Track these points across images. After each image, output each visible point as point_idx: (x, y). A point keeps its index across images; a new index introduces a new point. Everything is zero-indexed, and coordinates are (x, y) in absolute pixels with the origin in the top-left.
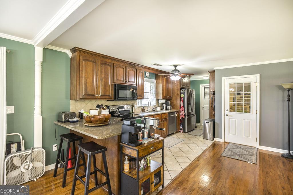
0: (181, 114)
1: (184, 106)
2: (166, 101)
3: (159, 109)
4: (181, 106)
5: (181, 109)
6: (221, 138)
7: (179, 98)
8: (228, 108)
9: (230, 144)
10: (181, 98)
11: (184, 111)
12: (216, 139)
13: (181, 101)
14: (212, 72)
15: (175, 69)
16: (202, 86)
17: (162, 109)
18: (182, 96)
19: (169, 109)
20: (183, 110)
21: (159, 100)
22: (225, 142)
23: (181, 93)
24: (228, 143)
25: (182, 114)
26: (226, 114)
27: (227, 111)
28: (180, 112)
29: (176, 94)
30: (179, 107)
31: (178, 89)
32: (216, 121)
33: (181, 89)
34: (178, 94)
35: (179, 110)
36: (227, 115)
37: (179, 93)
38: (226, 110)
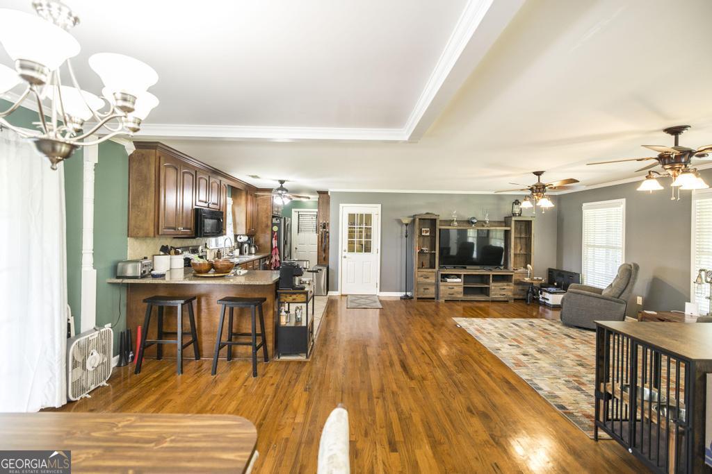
0: (273, 260)
1: (279, 247)
2: (249, 239)
3: (237, 252)
4: (274, 247)
5: (274, 252)
6: (337, 290)
7: (269, 232)
8: (346, 246)
9: (349, 296)
10: (273, 232)
11: (279, 255)
12: (330, 293)
13: (272, 237)
14: (323, 193)
15: (282, 186)
16: (296, 212)
17: (241, 253)
18: (275, 228)
19: (253, 252)
20: (278, 253)
21: (238, 237)
22: (342, 295)
23: (273, 225)
24: (346, 296)
25: (276, 260)
26: (343, 256)
27: (345, 251)
28: (272, 257)
29: (264, 226)
30: (270, 250)
31: (267, 217)
32: (330, 267)
33: (273, 217)
34: (267, 226)
35: (270, 253)
36: (345, 257)
37: (270, 223)
38: (343, 249)
